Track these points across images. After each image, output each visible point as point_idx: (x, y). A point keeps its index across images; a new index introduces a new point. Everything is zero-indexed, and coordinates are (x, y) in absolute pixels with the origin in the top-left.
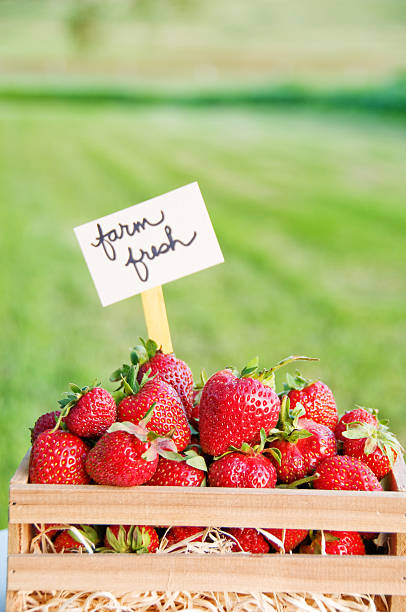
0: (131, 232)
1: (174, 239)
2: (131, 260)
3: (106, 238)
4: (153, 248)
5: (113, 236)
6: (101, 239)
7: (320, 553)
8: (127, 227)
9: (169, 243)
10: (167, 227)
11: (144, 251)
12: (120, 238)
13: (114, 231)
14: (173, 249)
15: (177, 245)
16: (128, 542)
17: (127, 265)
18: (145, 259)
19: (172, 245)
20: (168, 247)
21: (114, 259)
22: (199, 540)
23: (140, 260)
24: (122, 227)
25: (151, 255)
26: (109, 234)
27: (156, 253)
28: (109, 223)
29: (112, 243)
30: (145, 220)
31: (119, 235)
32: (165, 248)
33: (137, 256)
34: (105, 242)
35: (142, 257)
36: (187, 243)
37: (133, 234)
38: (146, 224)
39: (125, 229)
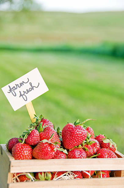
0: (19, 86)
1: (33, 86)
2: (21, 95)
3: (12, 90)
4: (27, 90)
5: (14, 89)
6: (11, 90)
7: (100, 177)
8: (18, 85)
9: (31, 88)
10: (30, 83)
11: (24, 91)
12: (17, 89)
13: (14, 87)
14: (33, 89)
15: (34, 87)
16: (45, 177)
17: (20, 97)
18: (25, 94)
19: (32, 88)
20: (32, 89)
21: (16, 95)
22: (65, 175)
23: (24, 95)
24: (16, 85)
25: (27, 92)
26: (13, 88)
27: (28, 91)
28: (12, 85)
29: (14, 91)
30: (23, 82)
31: (16, 88)
32: (30, 89)
33: (22, 93)
35: (24, 93)
36: (37, 87)
37: (20, 87)
38: (24, 83)
39: (17, 86)
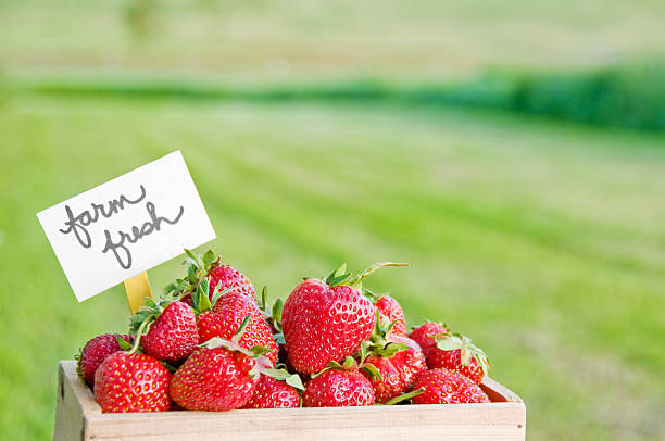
0: (107, 212)
1: (158, 216)
2: (110, 245)
3: (78, 222)
4: (135, 228)
5: (86, 219)
6: (72, 223)
8: (102, 207)
9: (152, 222)
10: (149, 204)
11: (124, 232)
12: (95, 220)
13: (87, 213)
14: (158, 229)
15: (162, 221)
17: (105, 251)
18: (126, 243)
19: (156, 224)
20: (152, 226)
21: (89, 245)
23: (120, 245)
24: (95, 207)
25: (133, 237)
26: (81, 217)
27: (139, 234)
28: (80, 204)
29: (85, 227)
30: (122, 197)
31: (93, 217)
32: (148, 227)
33: (116, 239)
34: (77, 227)
35: (123, 240)
36: (172, 220)
37: (109, 216)
38: (124, 202)
39: (99, 210)
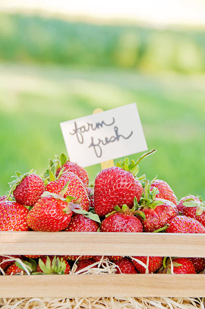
1: (119, 133)
2: (92, 145)
3: (79, 130)
4: (106, 139)
5: (83, 130)
6: (76, 131)
8: (92, 125)
9: (115, 136)
10: (115, 127)
11: (101, 139)
12: (88, 131)
13: (84, 127)
14: (118, 140)
15: (121, 138)
17: (90, 147)
18: (101, 145)
19: (117, 138)
21: (82, 143)
23: (98, 145)
24: (89, 125)
25: (105, 142)
26: (81, 129)
27: (108, 142)
28: (81, 122)
29: (83, 134)
30: (103, 122)
31: (87, 129)
32: (113, 139)
33: (96, 142)
34: (78, 133)
35: (99, 143)
36: (126, 137)
37: (95, 129)
38: (103, 125)
39: (90, 126)
